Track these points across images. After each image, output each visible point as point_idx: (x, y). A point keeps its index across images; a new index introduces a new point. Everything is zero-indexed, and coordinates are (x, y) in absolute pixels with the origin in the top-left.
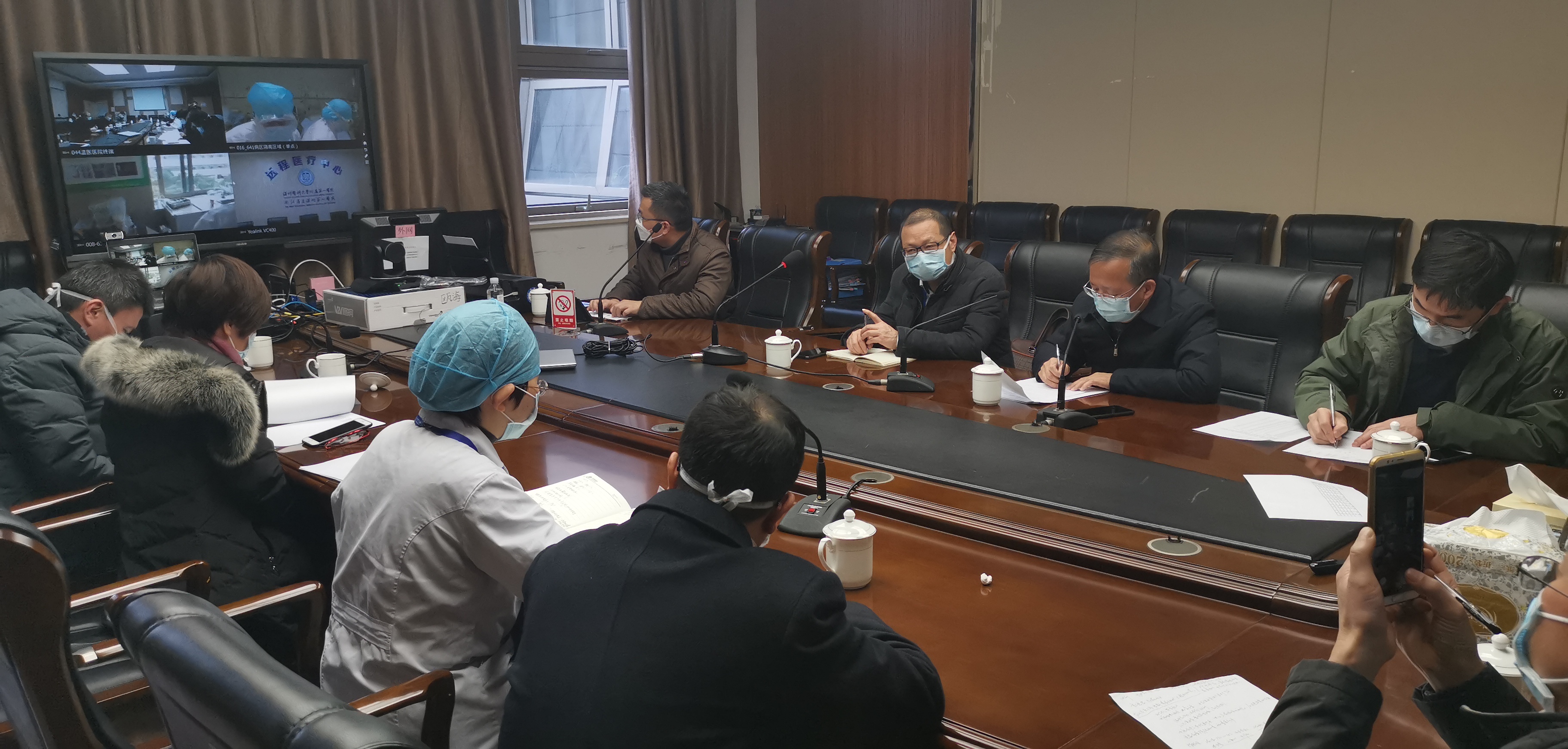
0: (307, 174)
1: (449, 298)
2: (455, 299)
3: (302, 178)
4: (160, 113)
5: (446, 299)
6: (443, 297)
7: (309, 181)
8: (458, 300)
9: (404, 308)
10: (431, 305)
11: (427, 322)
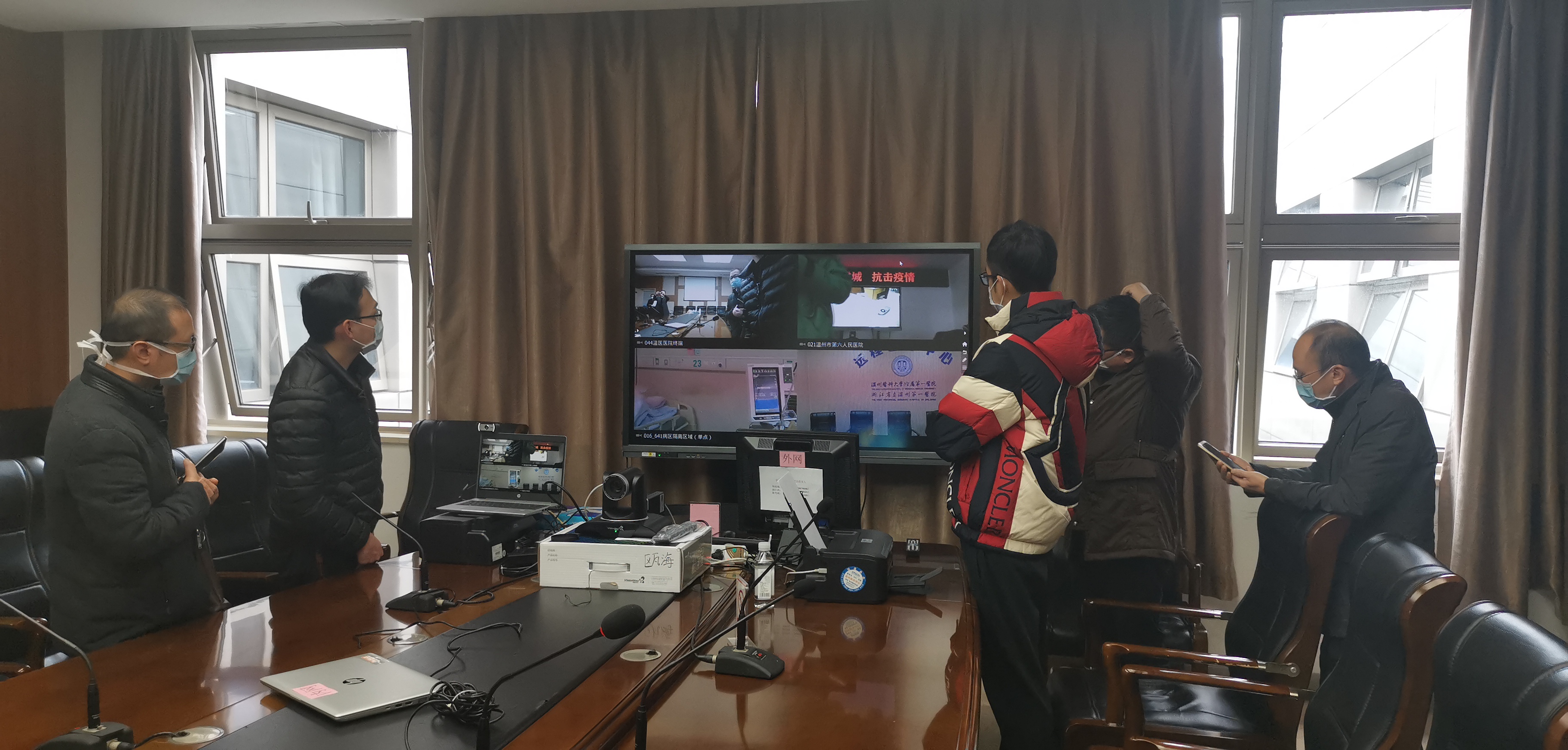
0: (904, 361)
1: (656, 560)
2: (665, 563)
3: (896, 367)
4: (709, 304)
5: (651, 561)
6: (647, 558)
7: (906, 370)
8: (669, 565)
9: (591, 564)
10: (628, 566)
11: (620, 588)
